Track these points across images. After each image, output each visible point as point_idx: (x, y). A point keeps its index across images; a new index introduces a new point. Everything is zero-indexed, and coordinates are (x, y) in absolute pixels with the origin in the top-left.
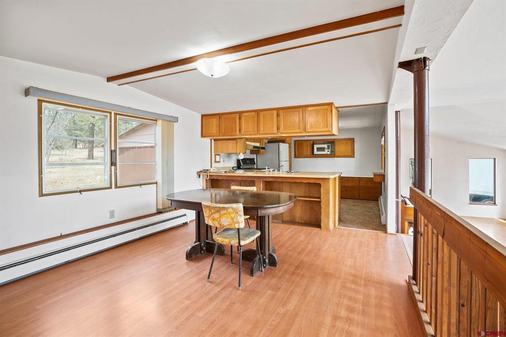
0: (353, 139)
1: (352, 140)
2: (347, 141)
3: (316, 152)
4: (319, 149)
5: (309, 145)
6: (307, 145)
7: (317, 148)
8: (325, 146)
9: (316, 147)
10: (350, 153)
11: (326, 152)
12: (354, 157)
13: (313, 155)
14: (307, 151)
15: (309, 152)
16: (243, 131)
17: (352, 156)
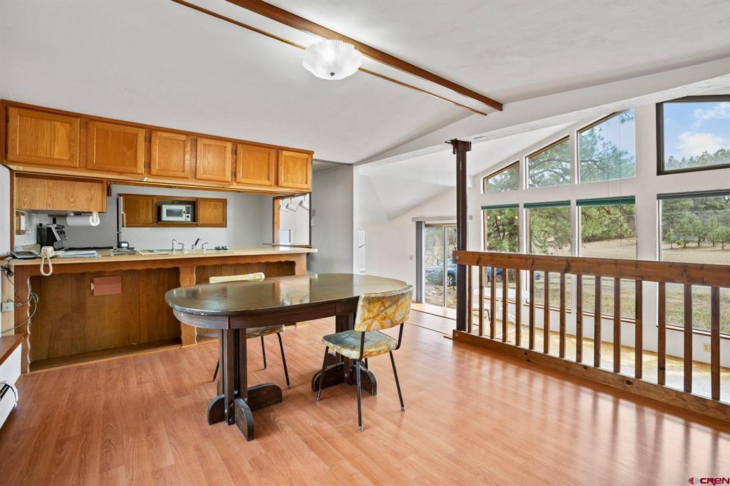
0: (226, 200)
1: (224, 202)
2: (216, 203)
3: (165, 217)
4: (169, 213)
5: (150, 205)
6: (147, 204)
7: (167, 211)
8: (183, 208)
9: (165, 208)
10: (220, 221)
11: (183, 218)
12: (226, 227)
13: (158, 221)
14: (147, 216)
15: (151, 216)
16: (155, 167)
17: (224, 225)
